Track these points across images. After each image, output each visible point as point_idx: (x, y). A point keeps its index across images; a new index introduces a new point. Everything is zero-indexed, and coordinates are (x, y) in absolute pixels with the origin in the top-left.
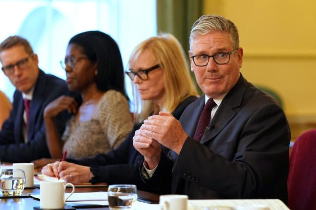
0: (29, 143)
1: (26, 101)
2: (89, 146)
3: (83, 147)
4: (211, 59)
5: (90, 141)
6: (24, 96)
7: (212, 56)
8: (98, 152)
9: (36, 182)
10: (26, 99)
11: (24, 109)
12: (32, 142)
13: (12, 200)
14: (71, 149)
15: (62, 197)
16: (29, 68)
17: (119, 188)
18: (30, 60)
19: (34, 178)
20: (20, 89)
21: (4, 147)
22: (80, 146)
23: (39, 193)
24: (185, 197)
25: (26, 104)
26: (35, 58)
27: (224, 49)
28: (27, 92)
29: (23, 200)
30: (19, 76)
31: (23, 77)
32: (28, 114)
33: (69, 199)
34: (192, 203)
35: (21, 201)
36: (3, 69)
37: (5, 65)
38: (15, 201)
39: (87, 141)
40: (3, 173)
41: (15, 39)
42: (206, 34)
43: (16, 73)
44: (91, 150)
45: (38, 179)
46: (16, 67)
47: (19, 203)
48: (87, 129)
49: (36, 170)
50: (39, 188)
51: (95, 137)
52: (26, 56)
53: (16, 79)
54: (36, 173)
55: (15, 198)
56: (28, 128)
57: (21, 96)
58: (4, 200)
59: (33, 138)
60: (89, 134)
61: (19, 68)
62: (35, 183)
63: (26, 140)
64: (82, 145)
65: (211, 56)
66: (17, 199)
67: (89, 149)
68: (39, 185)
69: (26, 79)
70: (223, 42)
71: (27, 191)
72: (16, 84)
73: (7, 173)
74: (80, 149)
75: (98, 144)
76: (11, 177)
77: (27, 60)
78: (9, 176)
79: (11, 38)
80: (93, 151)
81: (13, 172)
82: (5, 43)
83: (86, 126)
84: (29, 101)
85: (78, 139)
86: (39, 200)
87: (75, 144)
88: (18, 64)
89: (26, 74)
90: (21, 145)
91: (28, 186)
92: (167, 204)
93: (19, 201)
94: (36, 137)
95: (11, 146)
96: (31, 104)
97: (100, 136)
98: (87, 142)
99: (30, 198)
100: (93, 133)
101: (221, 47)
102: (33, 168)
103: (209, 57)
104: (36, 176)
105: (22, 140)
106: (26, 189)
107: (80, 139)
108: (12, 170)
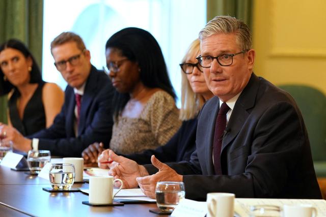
0: (79, 138)
1: (77, 96)
2: (136, 143)
3: (129, 145)
4: (215, 60)
5: (137, 139)
6: (76, 91)
7: (216, 58)
8: (144, 150)
9: (85, 176)
10: (77, 94)
11: (75, 103)
12: (82, 136)
13: (62, 194)
14: (118, 145)
15: (110, 192)
16: (80, 64)
17: (167, 185)
18: (82, 57)
19: (84, 172)
20: (72, 84)
21: (54, 141)
22: (126, 143)
23: (88, 188)
24: (233, 195)
25: (77, 99)
26: (87, 54)
27: (227, 51)
28: (78, 87)
29: (72, 194)
30: (71, 72)
31: (74, 74)
32: (79, 109)
33: (117, 195)
34: (238, 202)
35: (70, 196)
36: (55, 64)
37: (57, 60)
38: (64, 196)
39: (134, 138)
40: (53, 167)
41: (68, 35)
42: (211, 36)
43: (68, 69)
44: (137, 148)
45: (88, 173)
46: (68, 64)
47: (69, 197)
48: (134, 127)
49: (86, 165)
50: (88, 182)
51: (142, 135)
52: (78, 52)
53: (68, 75)
54: (85, 168)
55: (65, 192)
56: (78, 123)
57: (73, 91)
58: (54, 194)
59: (83, 132)
60: (136, 132)
61: (71, 64)
62: (84, 178)
63: (77, 135)
64: (128, 142)
65: (214, 58)
66: (67, 193)
67: (135, 146)
68: (88, 180)
69: (78, 75)
70: (227, 44)
71: (76, 185)
72: (68, 80)
73: (57, 168)
74: (126, 145)
75: (144, 141)
76: (61, 172)
77: (79, 56)
78: (59, 170)
79: (65, 34)
80: (139, 148)
81: (63, 166)
82: (58, 39)
83: (133, 124)
84: (80, 96)
85: (125, 135)
86: (87, 194)
87: (121, 141)
88: (70, 60)
89: (77, 70)
90: (72, 139)
91: (77, 180)
92: (214, 201)
93: (68, 195)
94: (87, 132)
95: (62, 141)
96: (82, 100)
97: (147, 134)
98: (134, 140)
99: (79, 193)
100: (140, 131)
101: (224, 49)
102: (83, 163)
103: (213, 58)
104: (85, 170)
105: (73, 135)
106: (75, 183)
107: (127, 135)
108: (62, 164)
